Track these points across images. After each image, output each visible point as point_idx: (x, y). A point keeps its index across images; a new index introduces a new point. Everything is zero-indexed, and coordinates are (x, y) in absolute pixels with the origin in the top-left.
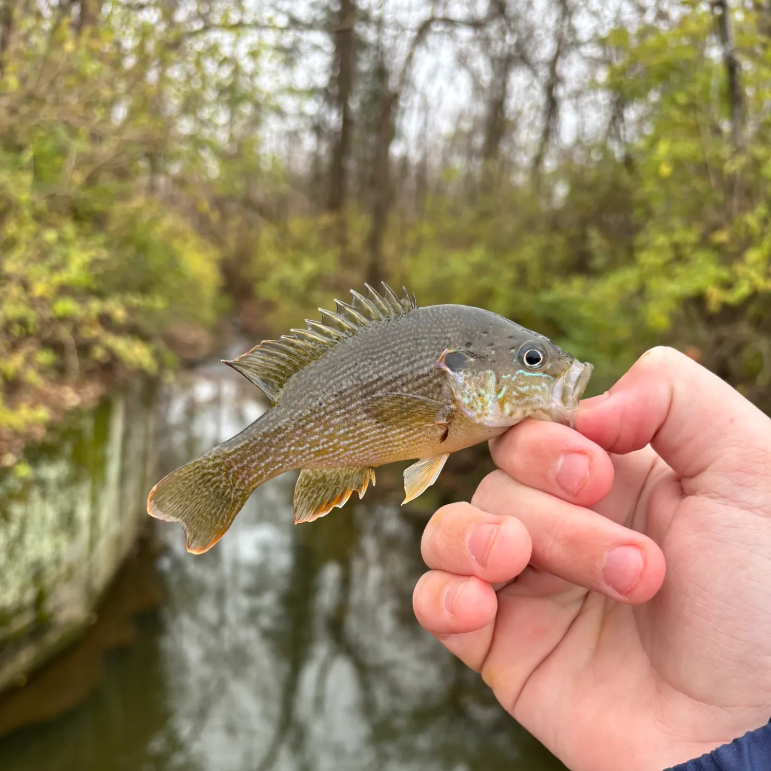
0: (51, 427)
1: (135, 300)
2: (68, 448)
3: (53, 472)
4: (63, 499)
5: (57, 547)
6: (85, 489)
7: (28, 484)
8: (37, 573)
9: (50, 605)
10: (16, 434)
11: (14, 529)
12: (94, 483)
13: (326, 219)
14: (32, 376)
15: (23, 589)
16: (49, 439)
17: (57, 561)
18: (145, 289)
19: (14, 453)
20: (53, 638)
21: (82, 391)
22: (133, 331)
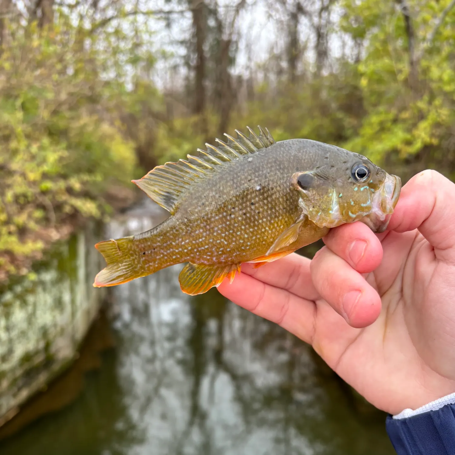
0: (45, 252)
1: (86, 177)
2: (55, 263)
3: (48, 276)
4: (55, 291)
5: (54, 317)
6: (66, 285)
7: (35, 284)
8: (44, 332)
9: (53, 349)
10: (27, 257)
11: (30, 308)
12: (71, 280)
13: (194, 119)
14: (32, 225)
15: (38, 341)
16: (45, 259)
17: (55, 325)
18: (90, 171)
19: (27, 267)
20: (56, 367)
21: (60, 230)
22: (86, 195)
